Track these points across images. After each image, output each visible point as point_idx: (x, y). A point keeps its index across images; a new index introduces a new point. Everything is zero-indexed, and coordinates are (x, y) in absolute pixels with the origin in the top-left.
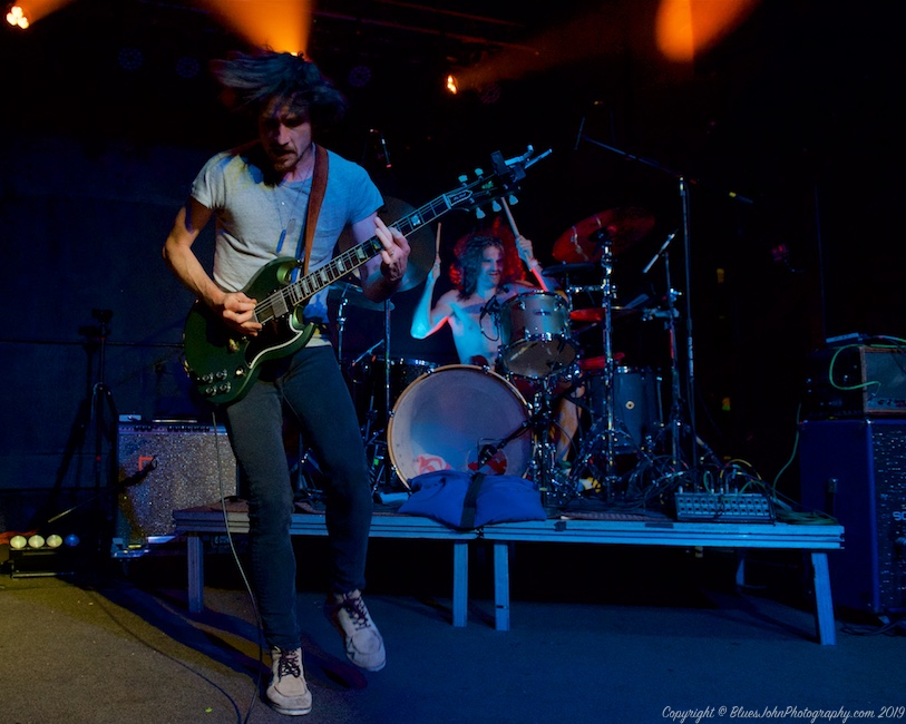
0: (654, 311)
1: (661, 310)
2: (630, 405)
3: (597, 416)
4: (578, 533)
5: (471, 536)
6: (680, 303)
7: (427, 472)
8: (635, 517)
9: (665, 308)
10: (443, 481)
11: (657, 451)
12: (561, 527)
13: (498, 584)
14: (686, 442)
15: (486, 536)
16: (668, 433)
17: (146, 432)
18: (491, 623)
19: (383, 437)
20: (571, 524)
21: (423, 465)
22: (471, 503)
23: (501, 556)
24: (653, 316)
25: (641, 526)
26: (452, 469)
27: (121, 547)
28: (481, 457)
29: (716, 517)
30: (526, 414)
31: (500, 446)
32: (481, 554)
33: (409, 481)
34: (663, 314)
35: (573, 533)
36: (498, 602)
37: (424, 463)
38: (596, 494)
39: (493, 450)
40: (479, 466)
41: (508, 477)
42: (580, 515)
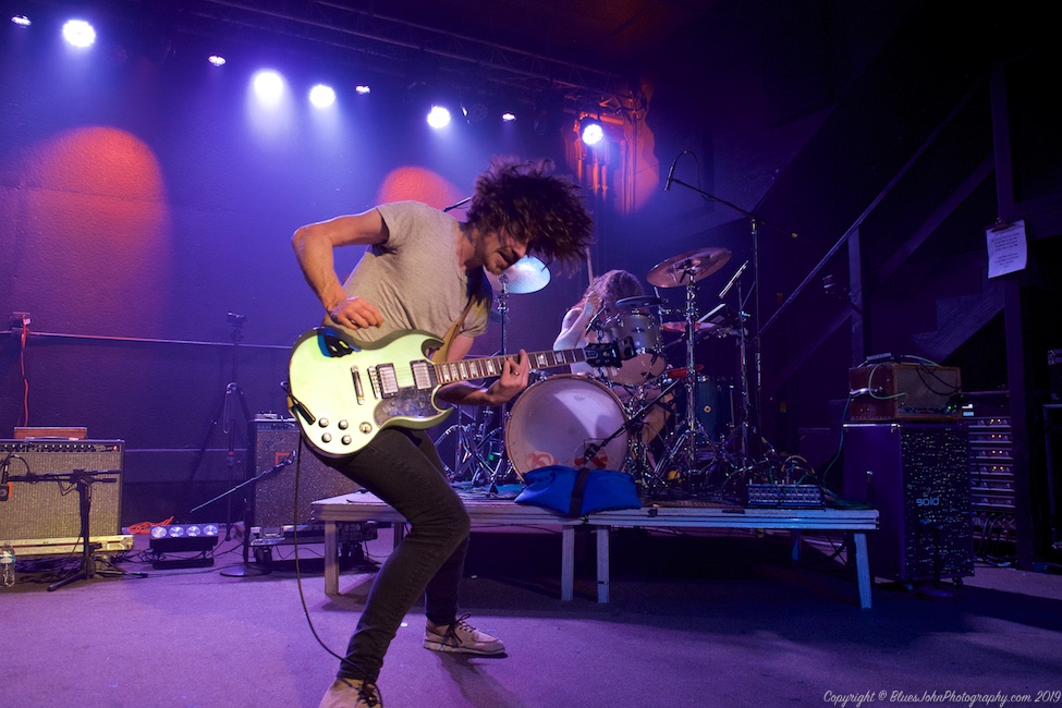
0: (728, 329)
1: (734, 329)
2: (707, 409)
3: (680, 419)
4: (667, 518)
5: (578, 522)
6: (749, 324)
7: (538, 467)
8: (714, 505)
9: (736, 327)
10: (554, 475)
11: (729, 449)
12: (653, 513)
13: (599, 563)
14: (753, 442)
15: (591, 522)
16: (740, 433)
17: (282, 430)
18: (595, 598)
19: (500, 436)
20: (662, 511)
21: (534, 461)
22: (578, 493)
23: (603, 540)
24: (728, 334)
25: (719, 512)
26: (560, 464)
27: (257, 535)
28: (587, 452)
29: (779, 504)
30: (625, 418)
31: (603, 445)
32: (586, 538)
33: (524, 475)
34: (735, 333)
35: (663, 518)
36: (599, 579)
37: (536, 459)
38: (679, 485)
39: (597, 448)
40: (585, 461)
41: (609, 472)
42: (669, 503)
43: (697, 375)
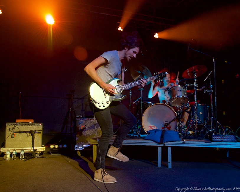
0: (207, 90)
1: (208, 90)
2: (201, 113)
3: (193, 116)
4: (188, 144)
5: (162, 145)
6: (213, 88)
7: (151, 129)
8: (202, 140)
9: (209, 89)
10: (155, 132)
11: (207, 124)
12: (184, 143)
13: (169, 157)
14: (214, 122)
15: (166, 145)
16: (210, 120)
17: (83, 120)
18: (167, 167)
19: (141, 121)
20: (187, 142)
21: (150, 128)
22: (162, 137)
23: (170, 150)
24: (207, 91)
25: (203, 143)
26: (158, 129)
27: (77, 148)
28: (165, 125)
29: (222, 140)
30: (176, 115)
31: (169, 123)
32: (165, 149)
33: (147, 132)
34: (209, 91)
35: (187, 144)
36: (169, 161)
37: (151, 127)
38: (193, 135)
39: (168, 124)
40: (164, 128)
41: (171, 131)
42: (189, 140)
43: (197, 104)
